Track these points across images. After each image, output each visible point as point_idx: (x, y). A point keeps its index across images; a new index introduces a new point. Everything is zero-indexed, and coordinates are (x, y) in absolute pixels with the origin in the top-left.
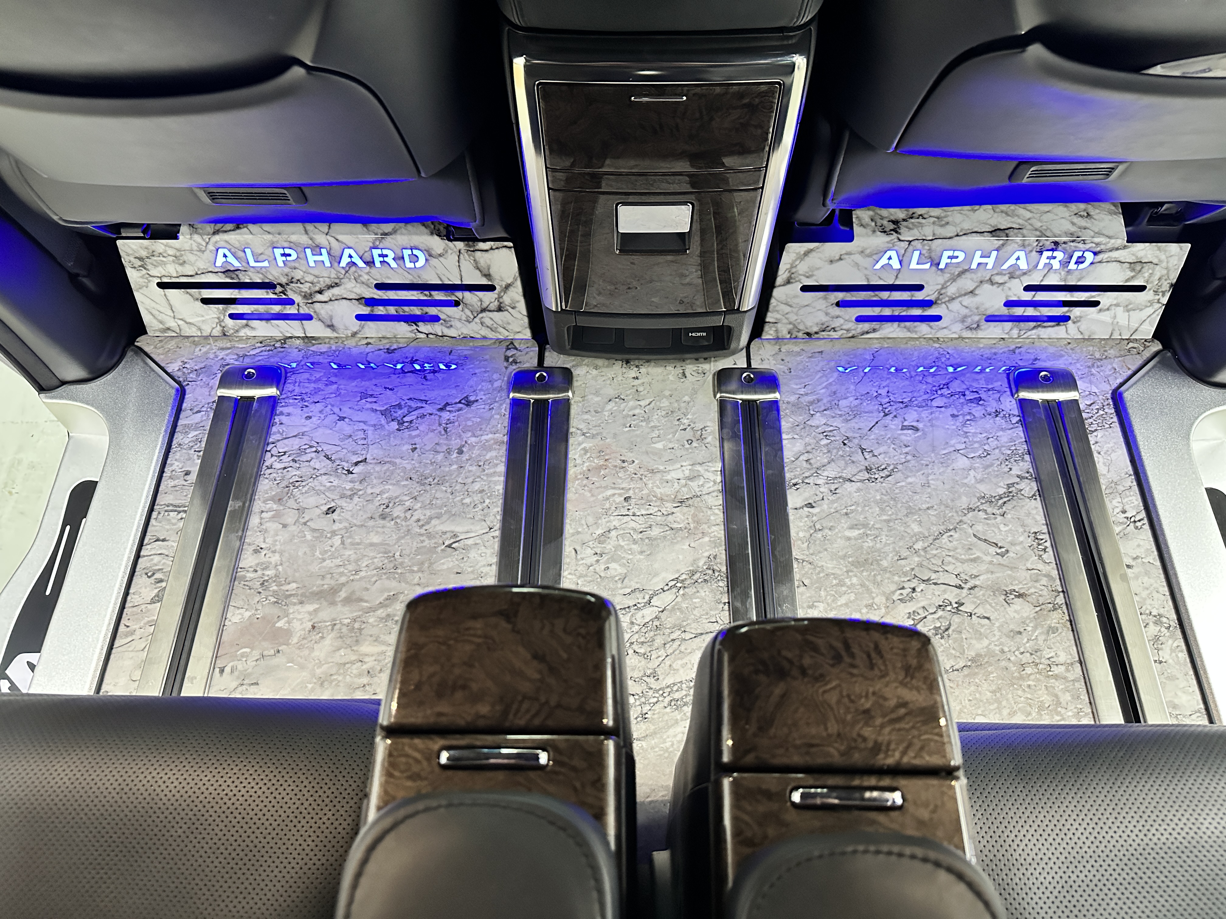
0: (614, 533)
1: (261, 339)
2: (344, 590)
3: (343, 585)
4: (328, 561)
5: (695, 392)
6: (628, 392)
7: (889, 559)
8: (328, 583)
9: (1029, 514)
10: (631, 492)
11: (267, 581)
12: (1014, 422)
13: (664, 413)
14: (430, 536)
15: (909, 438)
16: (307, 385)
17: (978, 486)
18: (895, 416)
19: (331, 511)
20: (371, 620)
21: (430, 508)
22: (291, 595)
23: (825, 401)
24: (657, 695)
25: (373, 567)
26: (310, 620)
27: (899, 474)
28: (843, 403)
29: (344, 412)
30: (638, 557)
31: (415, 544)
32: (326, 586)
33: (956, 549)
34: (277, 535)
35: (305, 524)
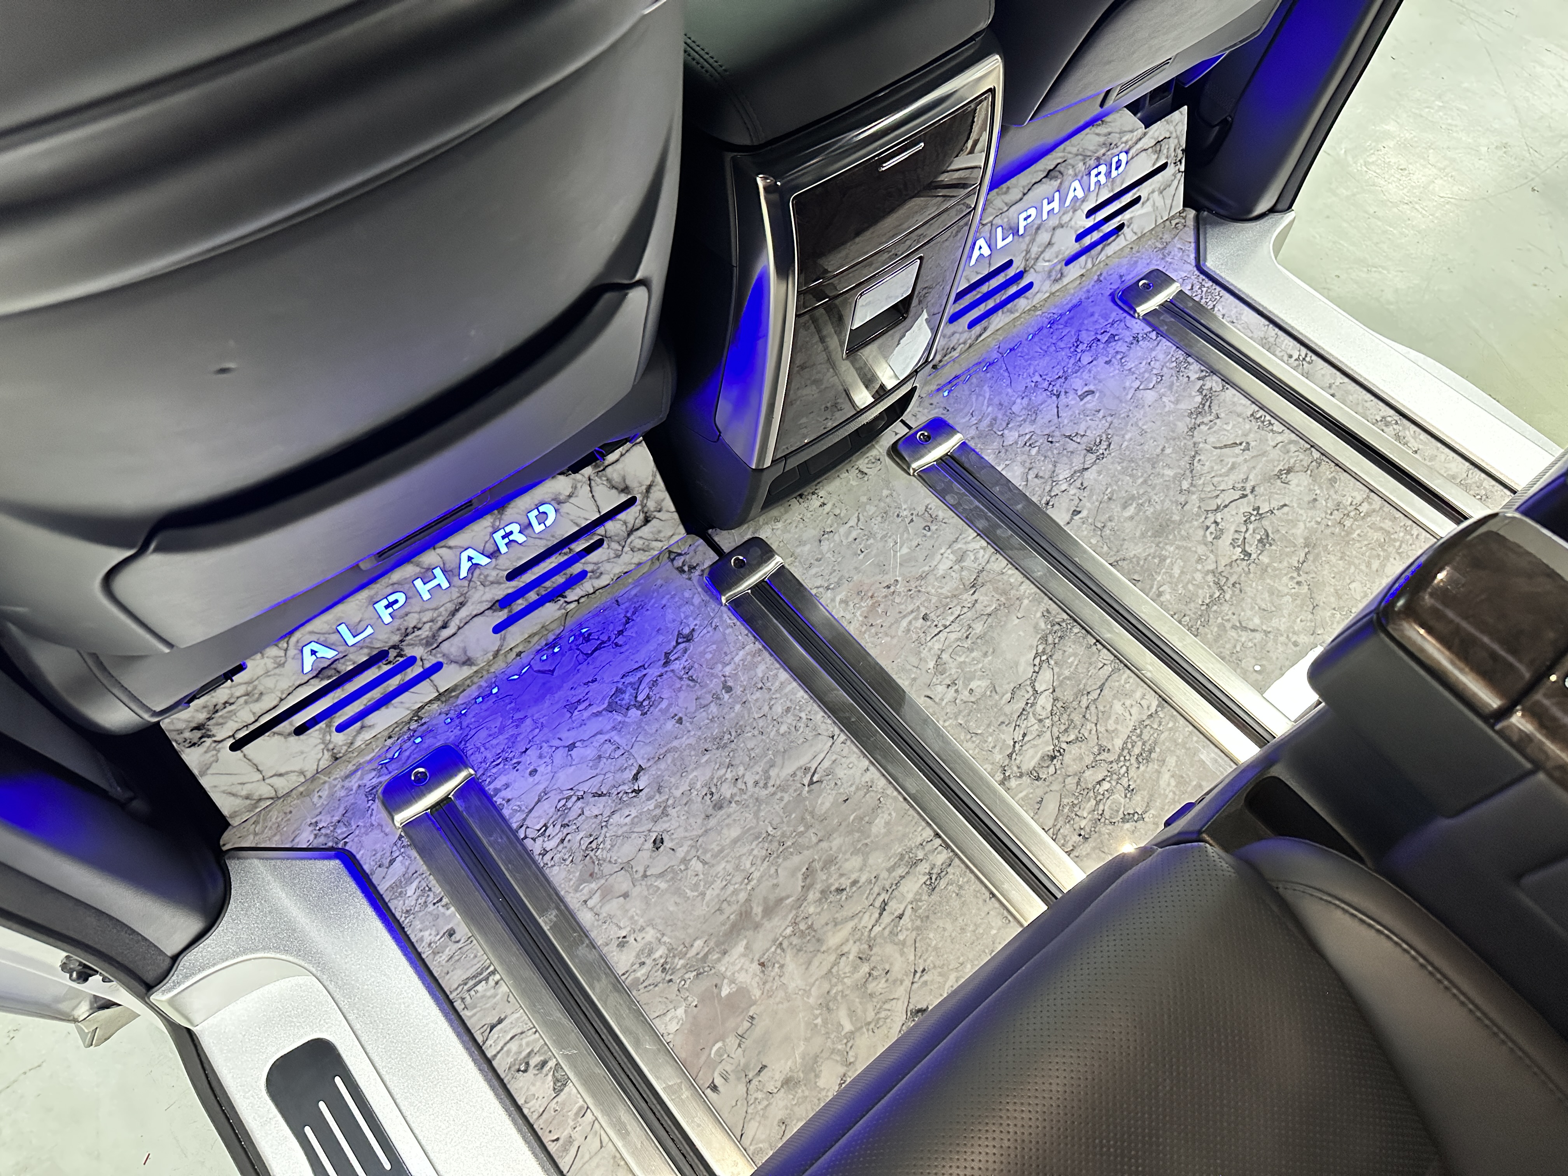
0: (945, 656)
1: (386, 734)
2: (754, 905)
3: (748, 900)
4: (709, 893)
5: (887, 483)
6: (829, 522)
7: (1176, 511)
8: (731, 912)
9: (1234, 404)
10: (922, 609)
11: (666, 962)
12: (1154, 338)
13: (879, 519)
14: (783, 788)
15: (1094, 403)
16: (494, 742)
17: (1179, 406)
18: (1066, 392)
19: (658, 843)
20: (811, 910)
21: (755, 764)
22: (706, 955)
23: (1000, 416)
24: (1122, 763)
25: (759, 862)
26: (752, 961)
27: (1115, 438)
28: (1015, 409)
29: (567, 738)
30: (986, 660)
31: (777, 807)
32: (732, 917)
33: (1212, 468)
34: (627, 911)
35: (645, 876)
